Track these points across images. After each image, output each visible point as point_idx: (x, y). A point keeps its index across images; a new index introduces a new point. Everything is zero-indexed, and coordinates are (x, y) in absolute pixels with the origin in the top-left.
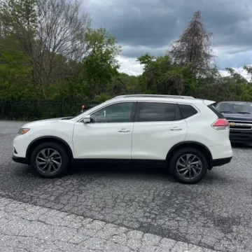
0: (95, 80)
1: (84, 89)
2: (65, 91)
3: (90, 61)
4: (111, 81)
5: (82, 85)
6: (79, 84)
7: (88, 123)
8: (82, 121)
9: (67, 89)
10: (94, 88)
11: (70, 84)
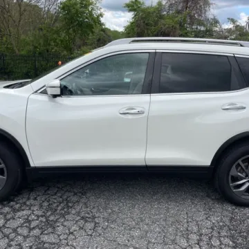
0: (74, 31)
1: (62, 41)
2: (40, 44)
3: (67, 6)
4: (93, 32)
5: (60, 37)
6: (55, 36)
7: (55, 96)
8: (45, 92)
9: (42, 41)
10: (74, 40)
11: (44, 35)
